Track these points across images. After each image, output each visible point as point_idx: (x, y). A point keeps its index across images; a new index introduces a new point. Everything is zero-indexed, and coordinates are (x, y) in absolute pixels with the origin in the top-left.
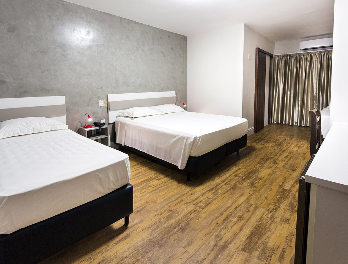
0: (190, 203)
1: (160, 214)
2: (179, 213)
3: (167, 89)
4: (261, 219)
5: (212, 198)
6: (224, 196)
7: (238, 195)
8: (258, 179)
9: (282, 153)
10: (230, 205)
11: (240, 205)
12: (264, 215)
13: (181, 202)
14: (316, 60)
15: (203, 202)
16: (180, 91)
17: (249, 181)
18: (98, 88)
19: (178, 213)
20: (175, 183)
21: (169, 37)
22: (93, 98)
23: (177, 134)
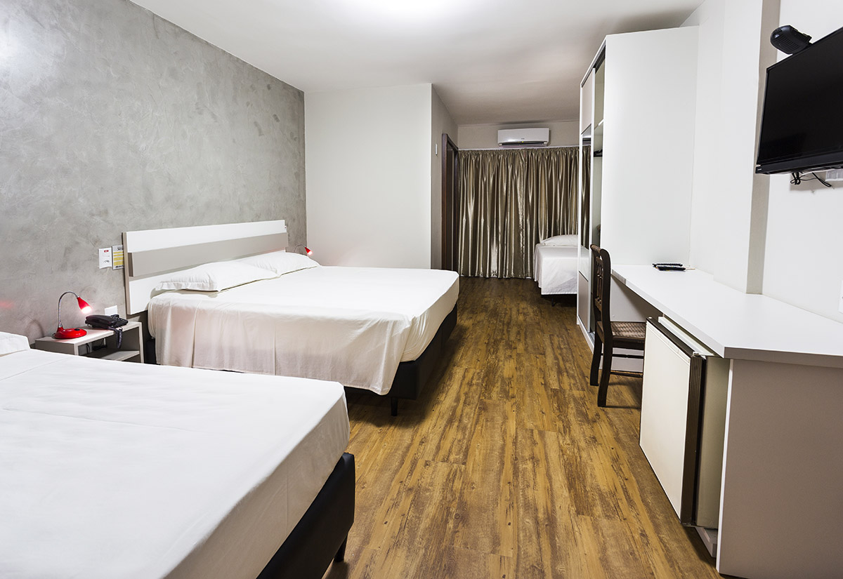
0: (433, 460)
1: (396, 505)
2: (430, 488)
3: (270, 216)
4: (562, 451)
5: (464, 438)
6: (480, 428)
7: (499, 419)
8: (507, 382)
9: (508, 327)
10: (501, 441)
11: (516, 437)
12: (561, 442)
13: (414, 463)
14: (521, 163)
15: (455, 450)
16: (294, 220)
17: (496, 389)
19: (427, 490)
21: (269, 87)
22: (77, 243)
23: (365, 319)
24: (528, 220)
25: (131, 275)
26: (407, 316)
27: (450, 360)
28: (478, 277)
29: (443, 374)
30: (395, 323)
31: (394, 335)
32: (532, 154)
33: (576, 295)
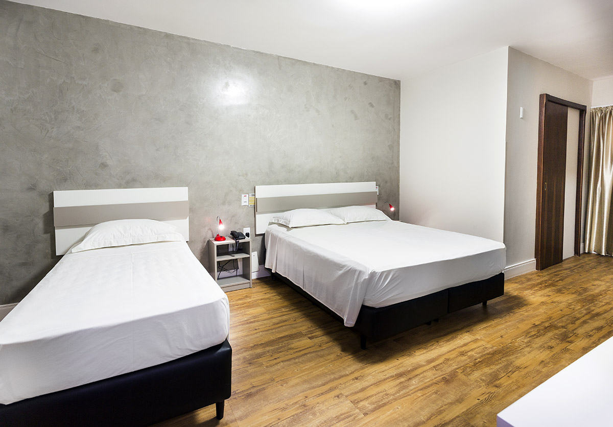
0: (347, 396)
1: (284, 409)
2: (318, 414)
5: (393, 395)
6: (420, 395)
7: (451, 397)
8: (510, 370)
10: (426, 417)
11: (446, 424)
13: (331, 390)
15: (374, 399)
17: (487, 370)
19: (314, 414)
20: (337, 350)
21: (365, 83)
22: (231, 191)
23: (343, 264)
25: (257, 211)
26: (369, 269)
27: (470, 326)
30: (360, 272)
31: (359, 281)
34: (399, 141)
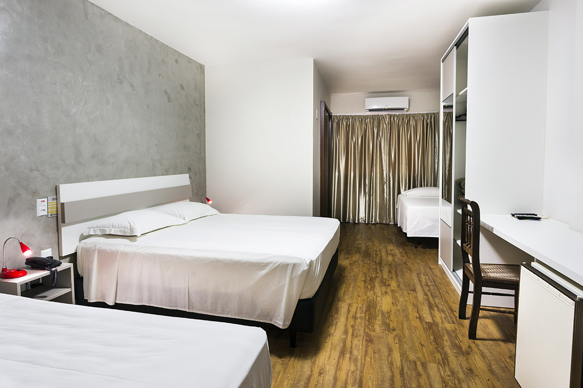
3: (176, 171)
4: (444, 382)
5: (357, 370)
7: (384, 351)
8: (386, 316)
9: (380, 267)
10: (390, 372)
11: (402, 369)
12: (442, 373)
14: (385, 126)
15: (350, 381)
16: (196, 174)
17: (378, 323)
18: (32, 170)
22: (19, 194)
23: (267, 262)
24: (391, 175)
25: (63, 222)
26: (305, 259)
28: (349, 222)
29: (330, 309)
30: (295, 265)
31: (294, 275)
32: (394, 119)
33: (438, 238)
34: (205, 130)
